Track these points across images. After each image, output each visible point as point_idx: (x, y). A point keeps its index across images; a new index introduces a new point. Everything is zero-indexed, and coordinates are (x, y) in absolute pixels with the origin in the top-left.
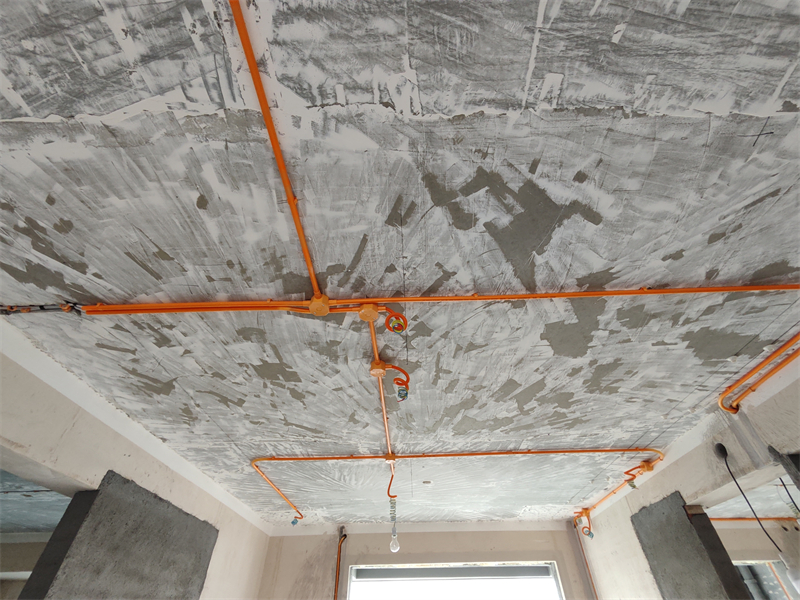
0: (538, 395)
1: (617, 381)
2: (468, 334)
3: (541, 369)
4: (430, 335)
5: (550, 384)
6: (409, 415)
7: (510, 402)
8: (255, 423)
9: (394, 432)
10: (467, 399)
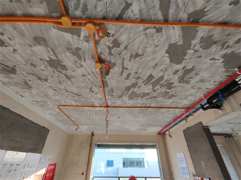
1: (190, 78)
2: (136, 47)
3: (164, 70)
4: (119, 47)
5: (166, 78)
6: (112, 90)
7: (150, 86)
8: (55, 90)
9: (107, 97)
10: (134, 83)
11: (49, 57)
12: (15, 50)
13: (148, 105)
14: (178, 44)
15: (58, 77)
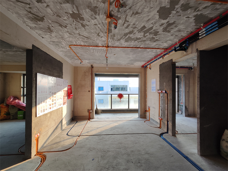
0: (150, 31)
1: (171, 29)
2: (137, 8)
3: (154, 23)
4: (126, 8)
5: (154, 29)
6: (114, 35)
7: (142, 33)
8: (70, 34)
9: (109, 39)
10: (131, 31)
11: (73, 12)
12: (48, 6)
13: (138, 46)
14: (166, 7)
15: (76, 25)
